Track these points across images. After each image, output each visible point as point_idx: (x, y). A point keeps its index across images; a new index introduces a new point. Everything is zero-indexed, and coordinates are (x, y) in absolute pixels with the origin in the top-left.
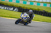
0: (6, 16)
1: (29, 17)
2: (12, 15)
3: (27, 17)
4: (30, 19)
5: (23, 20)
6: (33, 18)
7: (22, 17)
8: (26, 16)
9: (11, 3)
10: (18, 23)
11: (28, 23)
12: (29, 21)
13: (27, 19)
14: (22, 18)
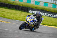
0: (49, 24)
1: (37, 21)
2: (55, 23)
3: (34, 20)
4: (38, 23)
5: (29, 24)
6: (42, 22)
7: (28, 20)
8: (32, 19)
9: (55, 9)
10: (23, 28)
11: (35, 28)
12: (37, 26)
13: (33, 22)
14: (28, 22)
